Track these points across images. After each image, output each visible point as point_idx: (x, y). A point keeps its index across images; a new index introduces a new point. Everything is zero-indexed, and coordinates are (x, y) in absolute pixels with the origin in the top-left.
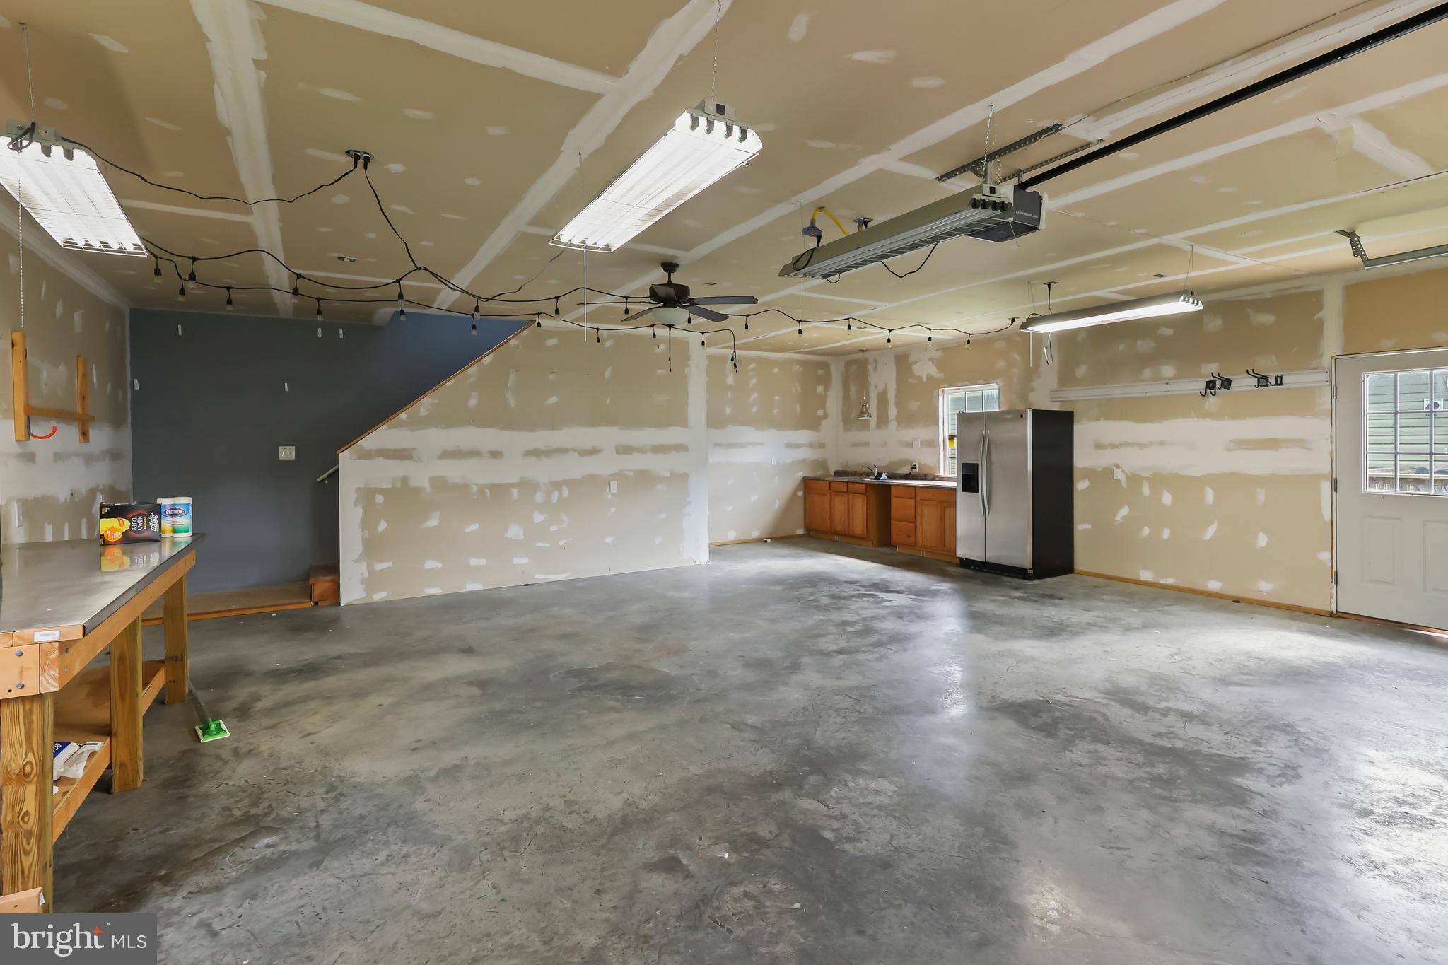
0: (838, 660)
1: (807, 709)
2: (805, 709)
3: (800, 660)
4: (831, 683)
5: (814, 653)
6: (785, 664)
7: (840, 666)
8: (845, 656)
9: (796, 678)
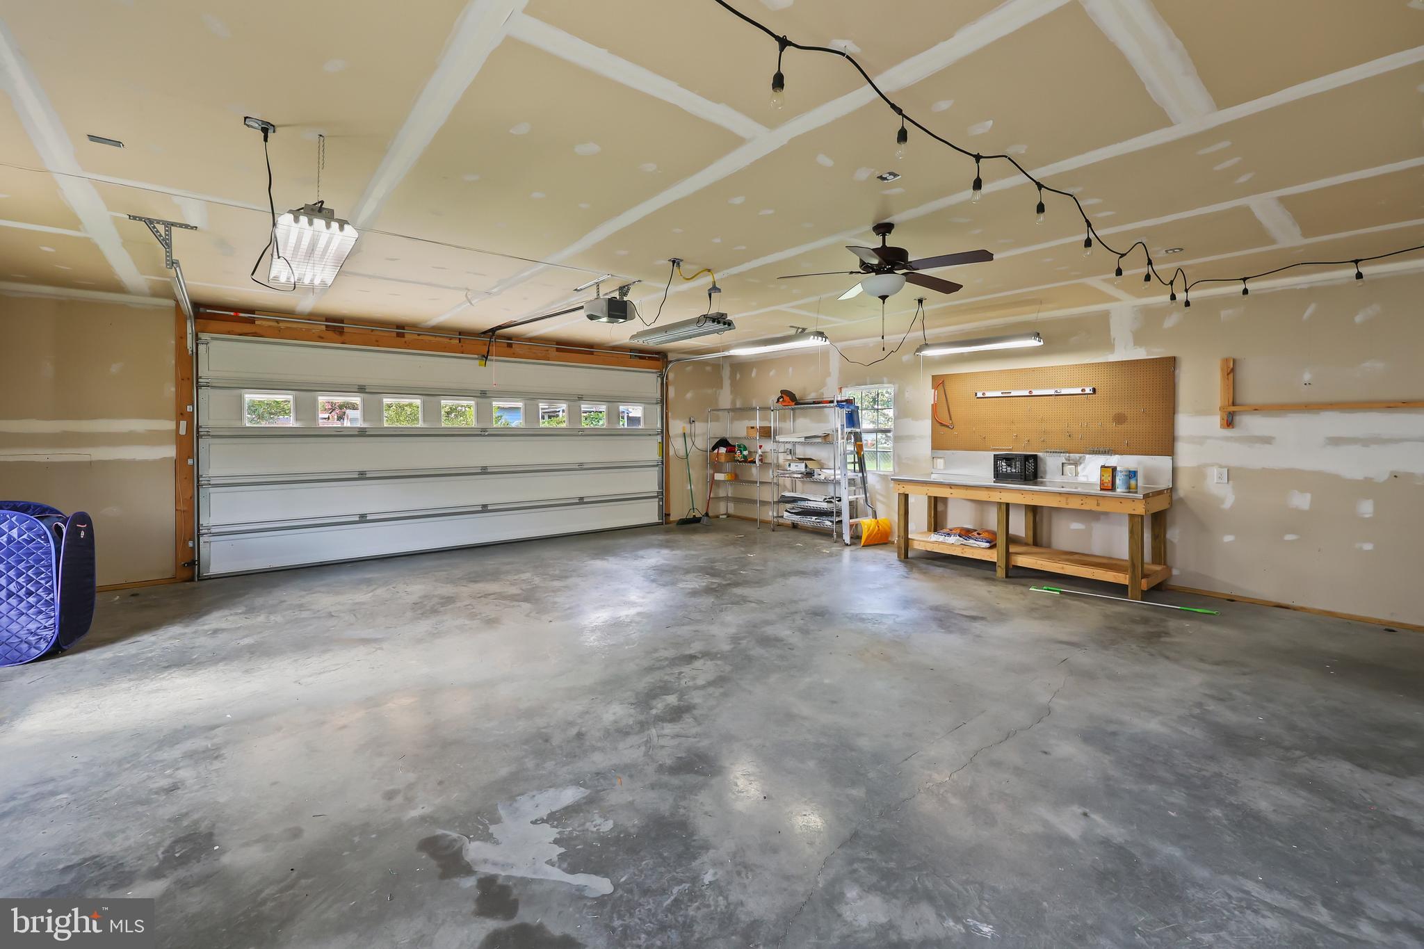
0: (696, 648)
1: (720, 611)
2: (721, 611)
3: (732, 646)
4: (703, 627)
5: (719, 656)
6: (745, 641)
7: (694, 642)
8: (687, 652)
9: (732, 630)
